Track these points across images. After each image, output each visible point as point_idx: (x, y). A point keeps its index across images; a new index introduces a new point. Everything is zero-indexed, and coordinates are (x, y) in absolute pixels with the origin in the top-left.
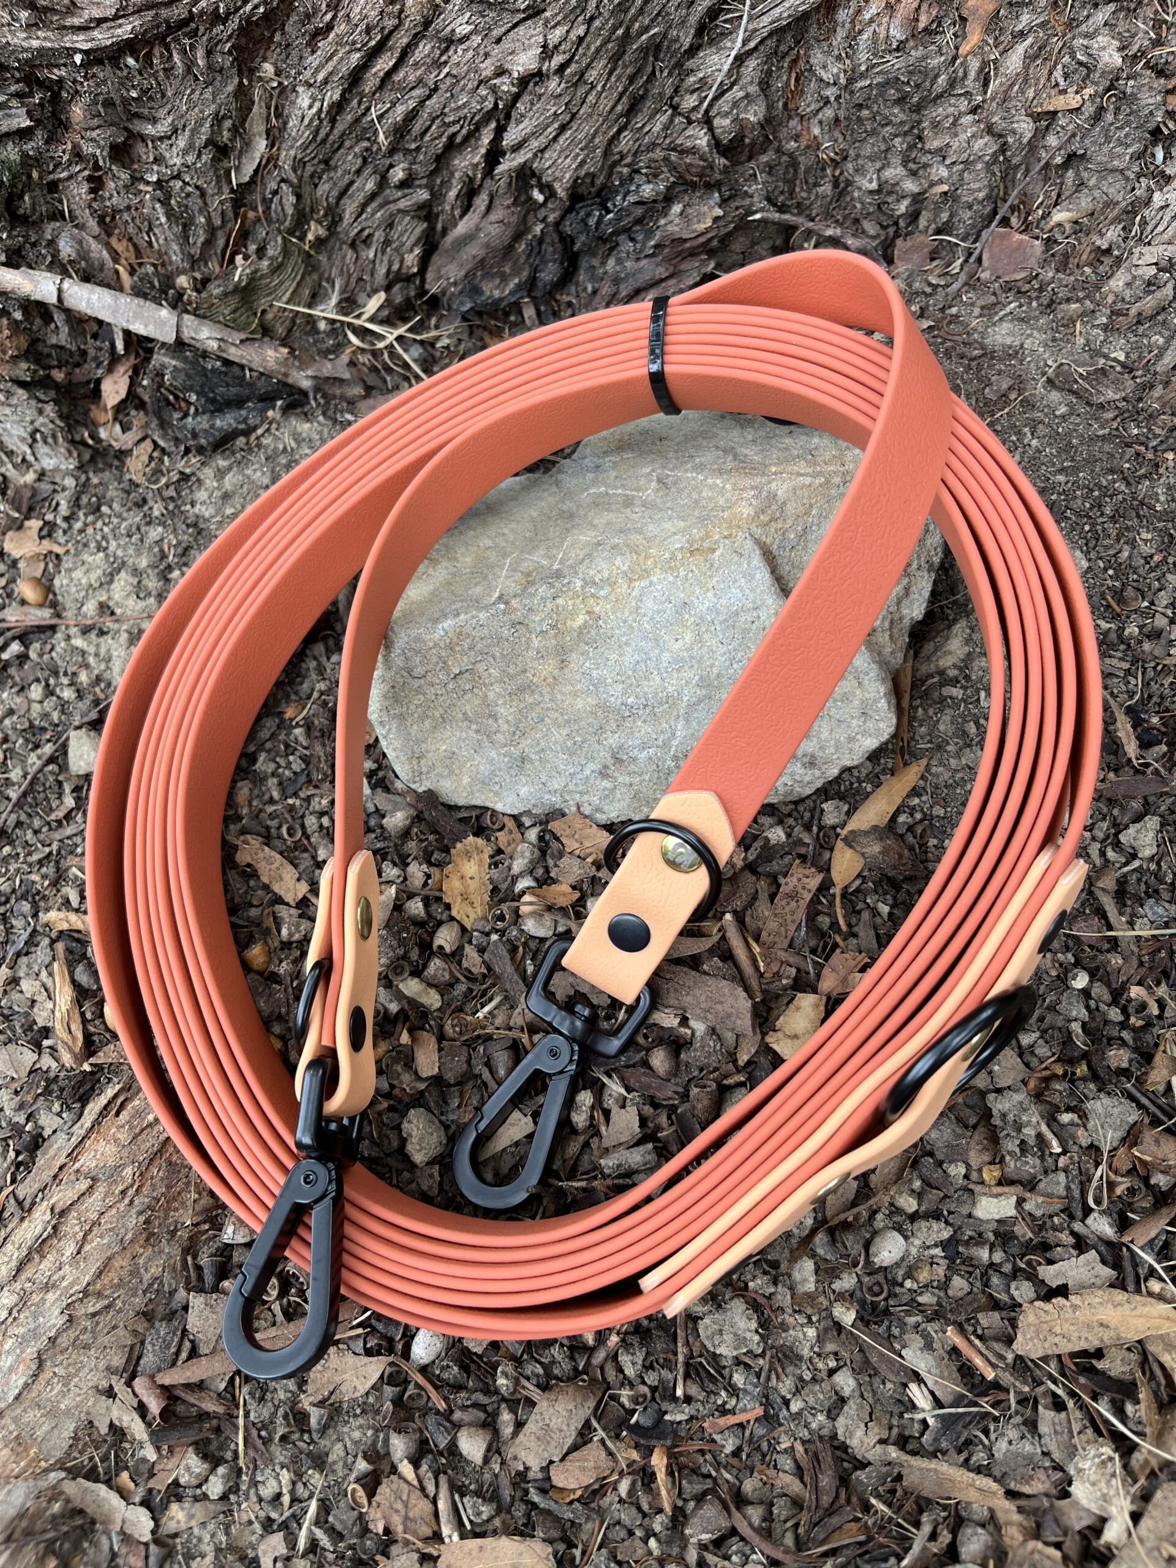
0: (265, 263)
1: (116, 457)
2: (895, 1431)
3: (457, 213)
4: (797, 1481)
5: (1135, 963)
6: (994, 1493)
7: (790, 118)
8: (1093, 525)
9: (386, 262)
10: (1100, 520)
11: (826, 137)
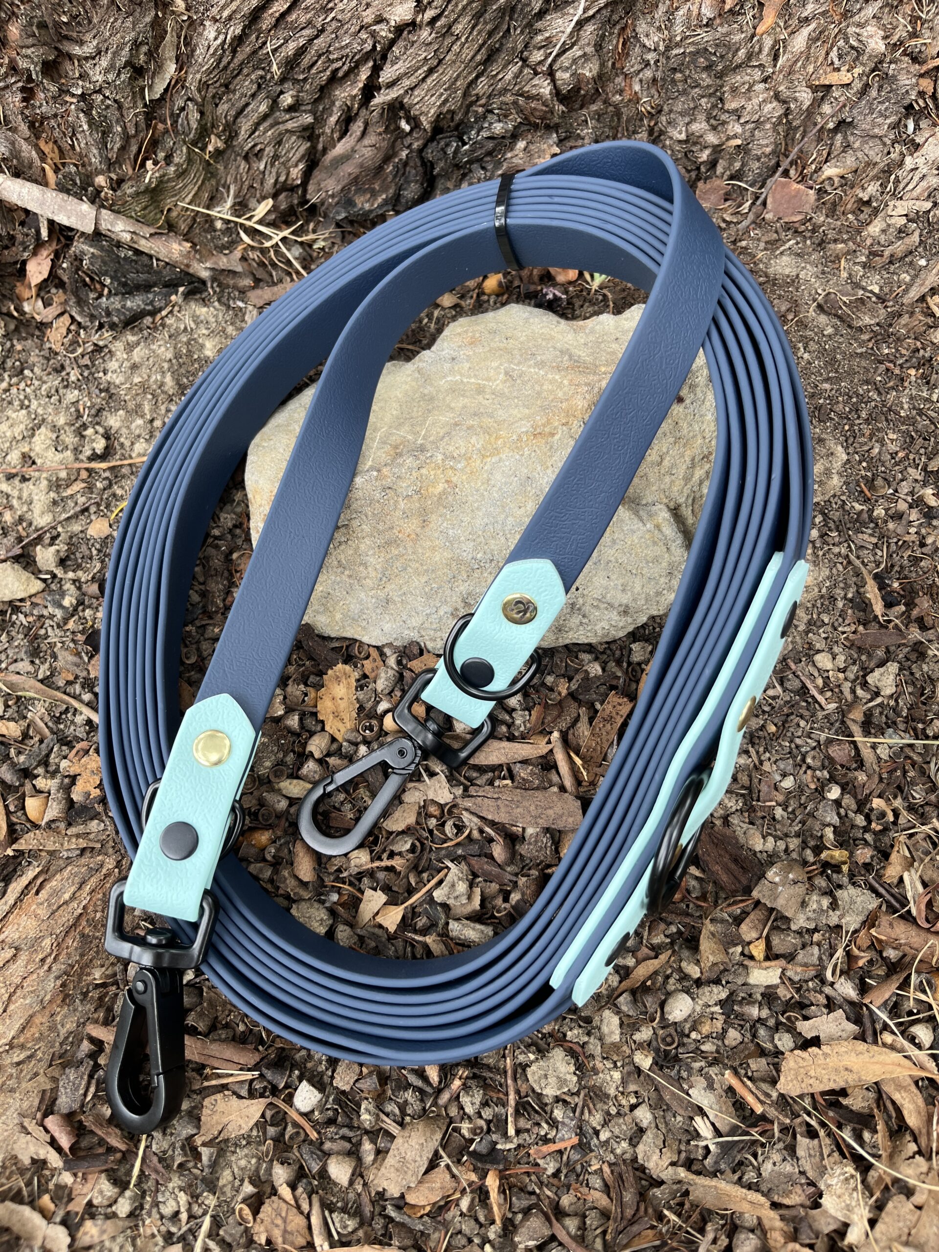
0: (172, 169)
1: (37, 327)
2: (683, 1155)
3: (336, 135)
4: (605, 1197)
5: (876, 780)
6: (762, 1205)
7: (617, 75)
8: (852, 426)
9: (274, 174)
10: (857, 422)
11: (645, 93)
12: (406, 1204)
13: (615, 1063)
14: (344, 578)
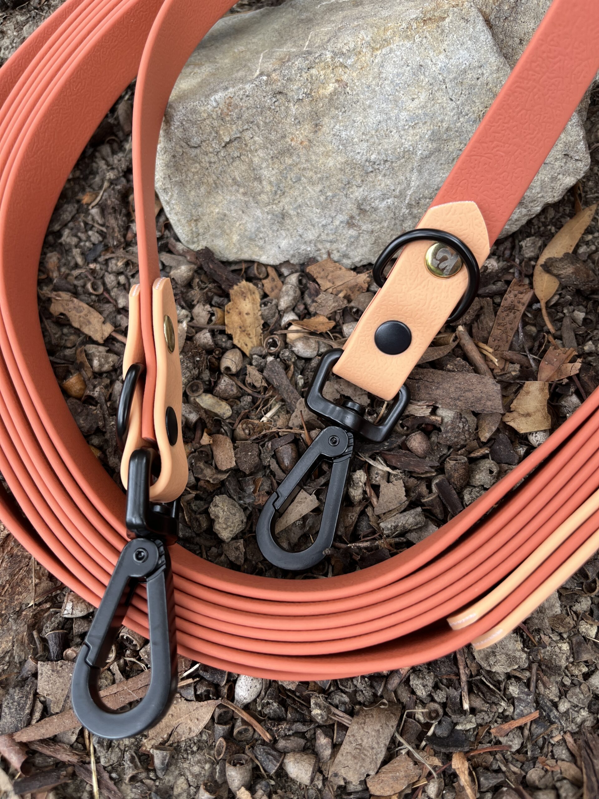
4: (574, 766)
12: (371, 796)
13: (560, 635)
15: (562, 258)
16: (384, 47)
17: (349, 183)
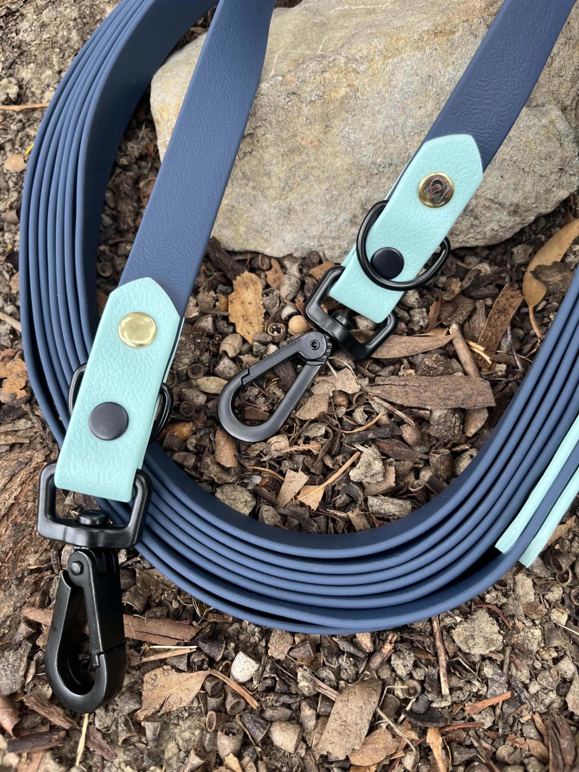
4: (541, 745)
12: (351, 765)
13: (533, 621)
14: (248, 189)
15: (551, 266)
16: (395, 56)
17: (354, 184)
